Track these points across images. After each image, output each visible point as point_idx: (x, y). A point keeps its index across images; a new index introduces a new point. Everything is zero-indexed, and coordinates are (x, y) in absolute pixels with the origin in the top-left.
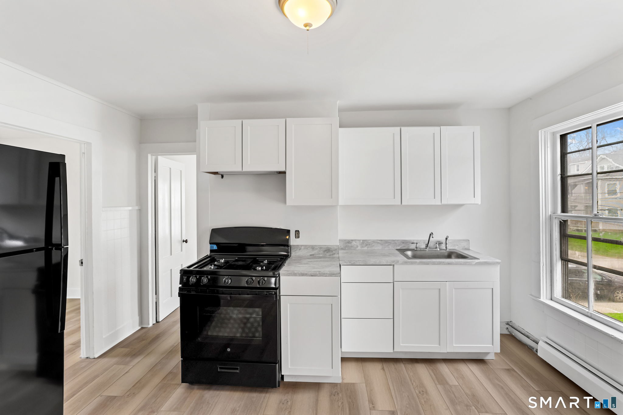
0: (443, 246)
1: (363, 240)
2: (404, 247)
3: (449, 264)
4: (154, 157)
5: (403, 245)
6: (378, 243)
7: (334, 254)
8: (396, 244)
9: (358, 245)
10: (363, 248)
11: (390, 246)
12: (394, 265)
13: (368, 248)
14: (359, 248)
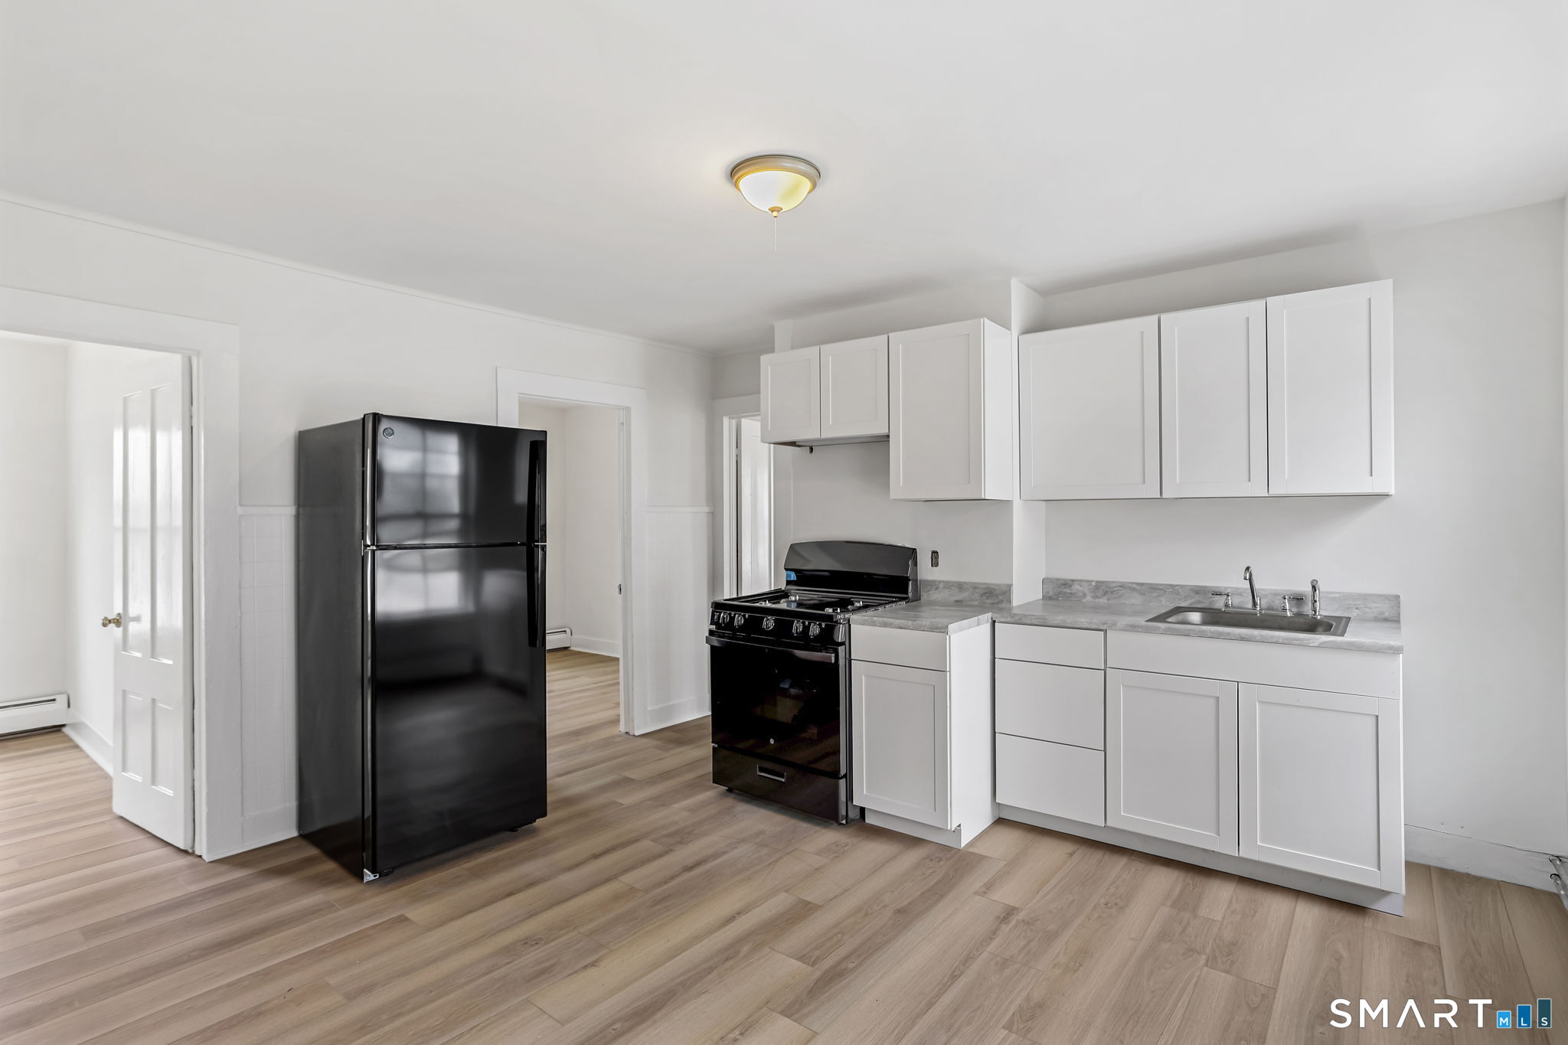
0: (1308, 610)
1: (1097, 582)
2: (1199, 602)
3: (1242, 639)
4: (734, 422)
5: (1197, 598)
6: (1134, 589)
7: (1002, 601)
8: (1178, 593)
9: (1087, 592)
10: (1097, 600)
11: (1163, 599)
12: (1105, 631)
13: (1108, 600)
14: (1089, 598)
